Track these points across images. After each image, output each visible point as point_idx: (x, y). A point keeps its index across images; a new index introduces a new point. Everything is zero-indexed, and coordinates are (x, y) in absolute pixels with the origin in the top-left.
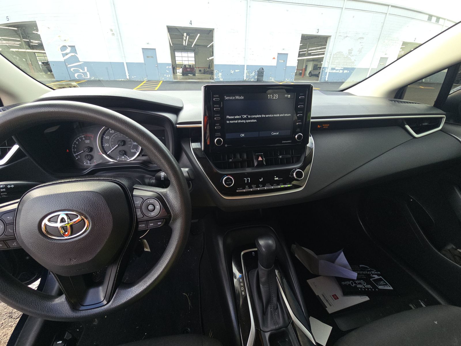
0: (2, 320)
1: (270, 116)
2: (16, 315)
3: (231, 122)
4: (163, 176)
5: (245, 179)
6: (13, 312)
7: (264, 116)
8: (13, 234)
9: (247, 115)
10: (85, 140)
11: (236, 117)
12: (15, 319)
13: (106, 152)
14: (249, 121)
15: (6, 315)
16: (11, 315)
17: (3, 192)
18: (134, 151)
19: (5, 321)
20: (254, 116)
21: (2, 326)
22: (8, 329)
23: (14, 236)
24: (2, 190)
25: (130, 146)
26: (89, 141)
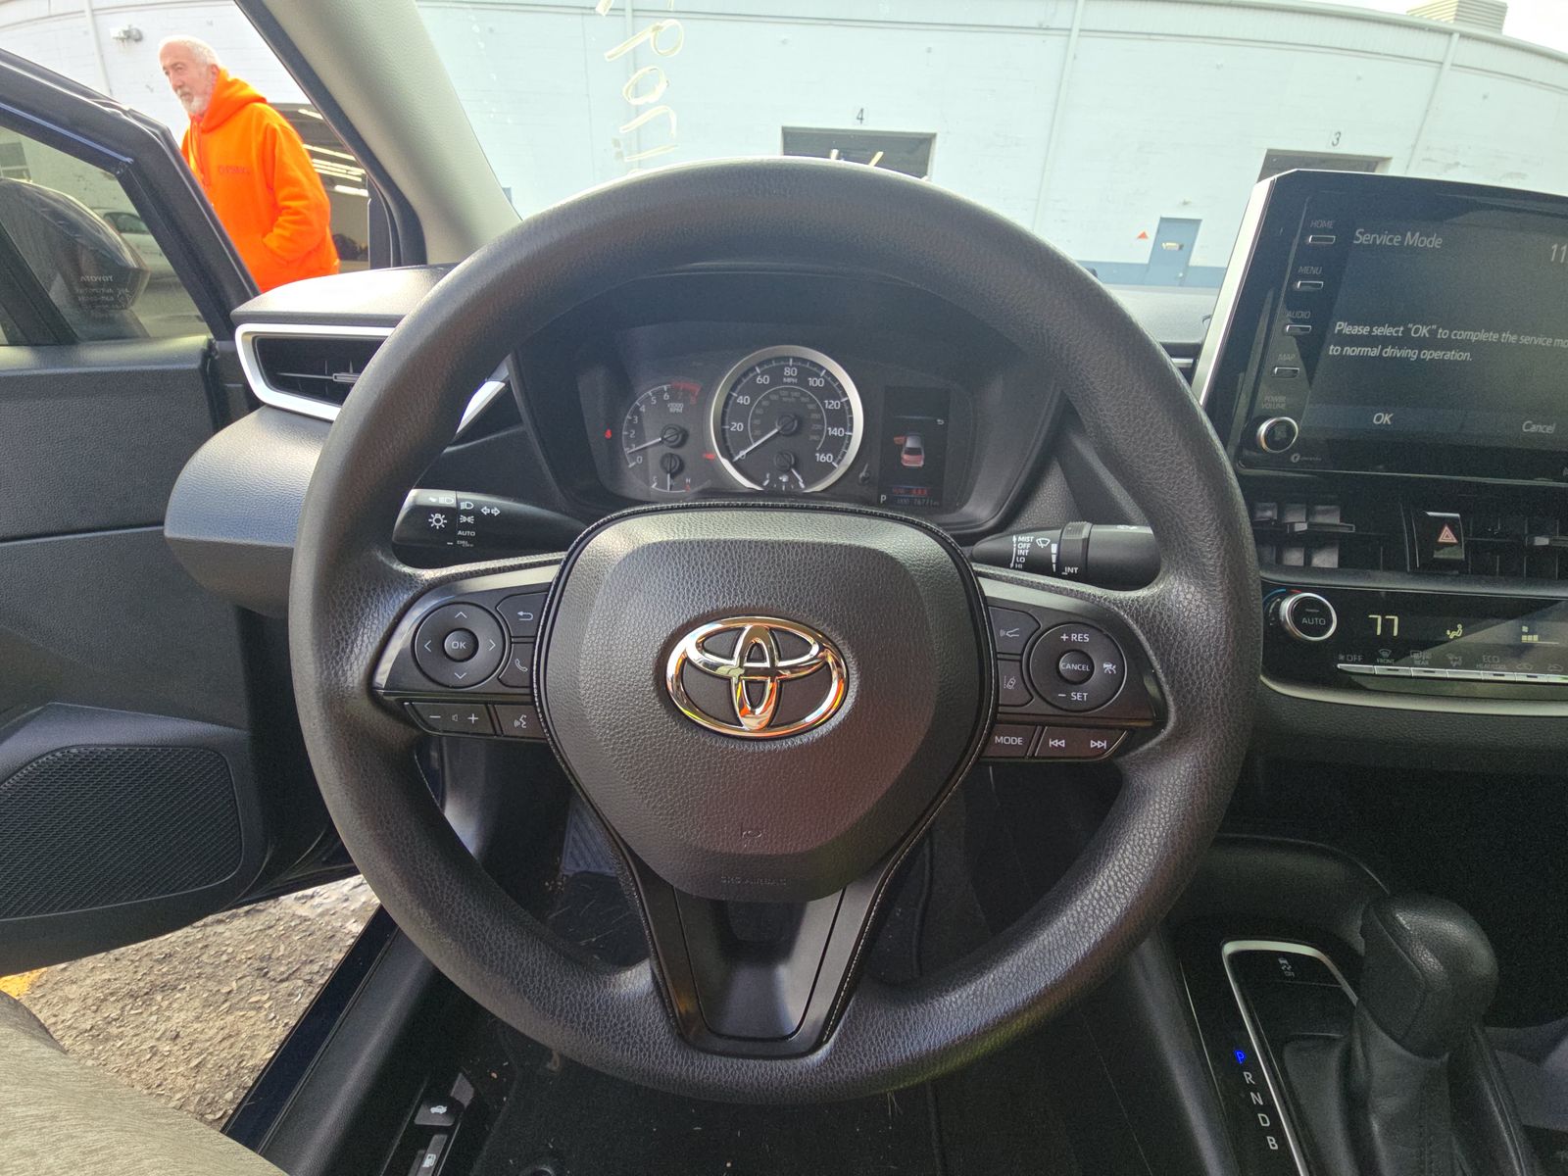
0: (234, 978)
1: (1540, 341)
2: (282, 969)
3: (1349, 351)
4: (1020, 552)
5: (1377, 619)
6: (273, 956)
7: (1513, 339)
8: (527, 683)
9: (1434, 327)
10: (670, 401)
11: (1378, 331)
12: (273, 983)
13: (732, 452)
14: (1437, 355)
15: (249, 962)
16: (264, 964)
17: (466, 526)
18: (826, 459)
19: (242, 987)
20: (1462, 335)
21: (226, 1001)
22: (243, 1016)
23: (527, 691)
24: (463, 519)
25: (815, 438)
26: (681, 405)
